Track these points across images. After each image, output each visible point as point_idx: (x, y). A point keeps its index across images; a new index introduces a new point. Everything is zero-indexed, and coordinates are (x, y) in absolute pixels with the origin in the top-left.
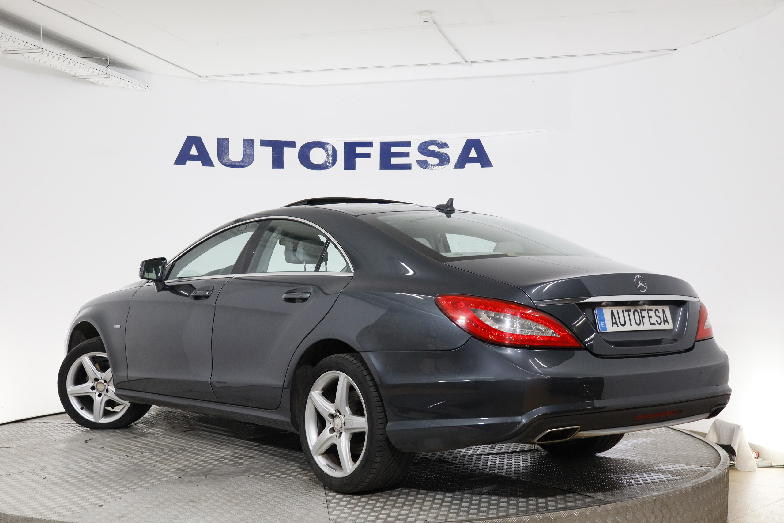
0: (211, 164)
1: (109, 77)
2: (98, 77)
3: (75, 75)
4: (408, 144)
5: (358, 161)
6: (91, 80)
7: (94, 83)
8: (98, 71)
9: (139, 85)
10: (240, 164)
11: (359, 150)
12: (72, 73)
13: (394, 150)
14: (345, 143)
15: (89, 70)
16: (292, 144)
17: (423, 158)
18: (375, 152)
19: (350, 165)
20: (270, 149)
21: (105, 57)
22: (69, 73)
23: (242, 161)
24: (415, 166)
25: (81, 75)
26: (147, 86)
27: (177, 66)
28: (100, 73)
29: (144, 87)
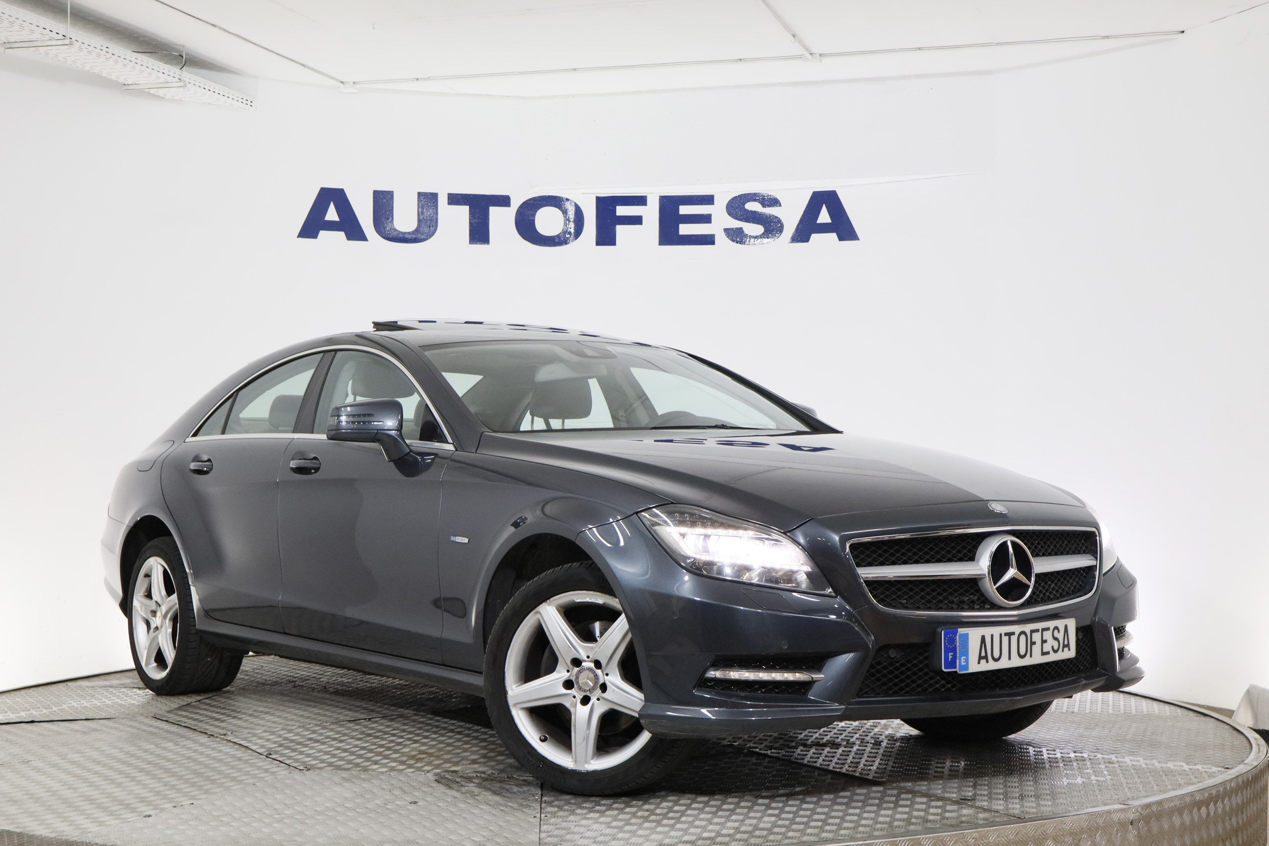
0: (362, 237)
1: (185, 86)
2: (166, 85)
3: (126, 83)
4: (708, 200)
6: (152, 91)
7: (158, 96)
8: (165, 76)
9: (236, 99)
10: (414, 236)
11: (622, 211)
12: (121, 80)
13: (684, 210)
14: (597, 198)
15: (150, 74)
16: (503, 201)
17: (735, 224)
18: (651, 213)
19: (606, 237)
20: (465, 210)
21: (176, 50)
22: (115, 79)
23: (417, 231)
24: (721, 238)
25: (136, 83)
26: (249, 101)
27: (303, 65)
28: (169, 79)
29: (245, 102)
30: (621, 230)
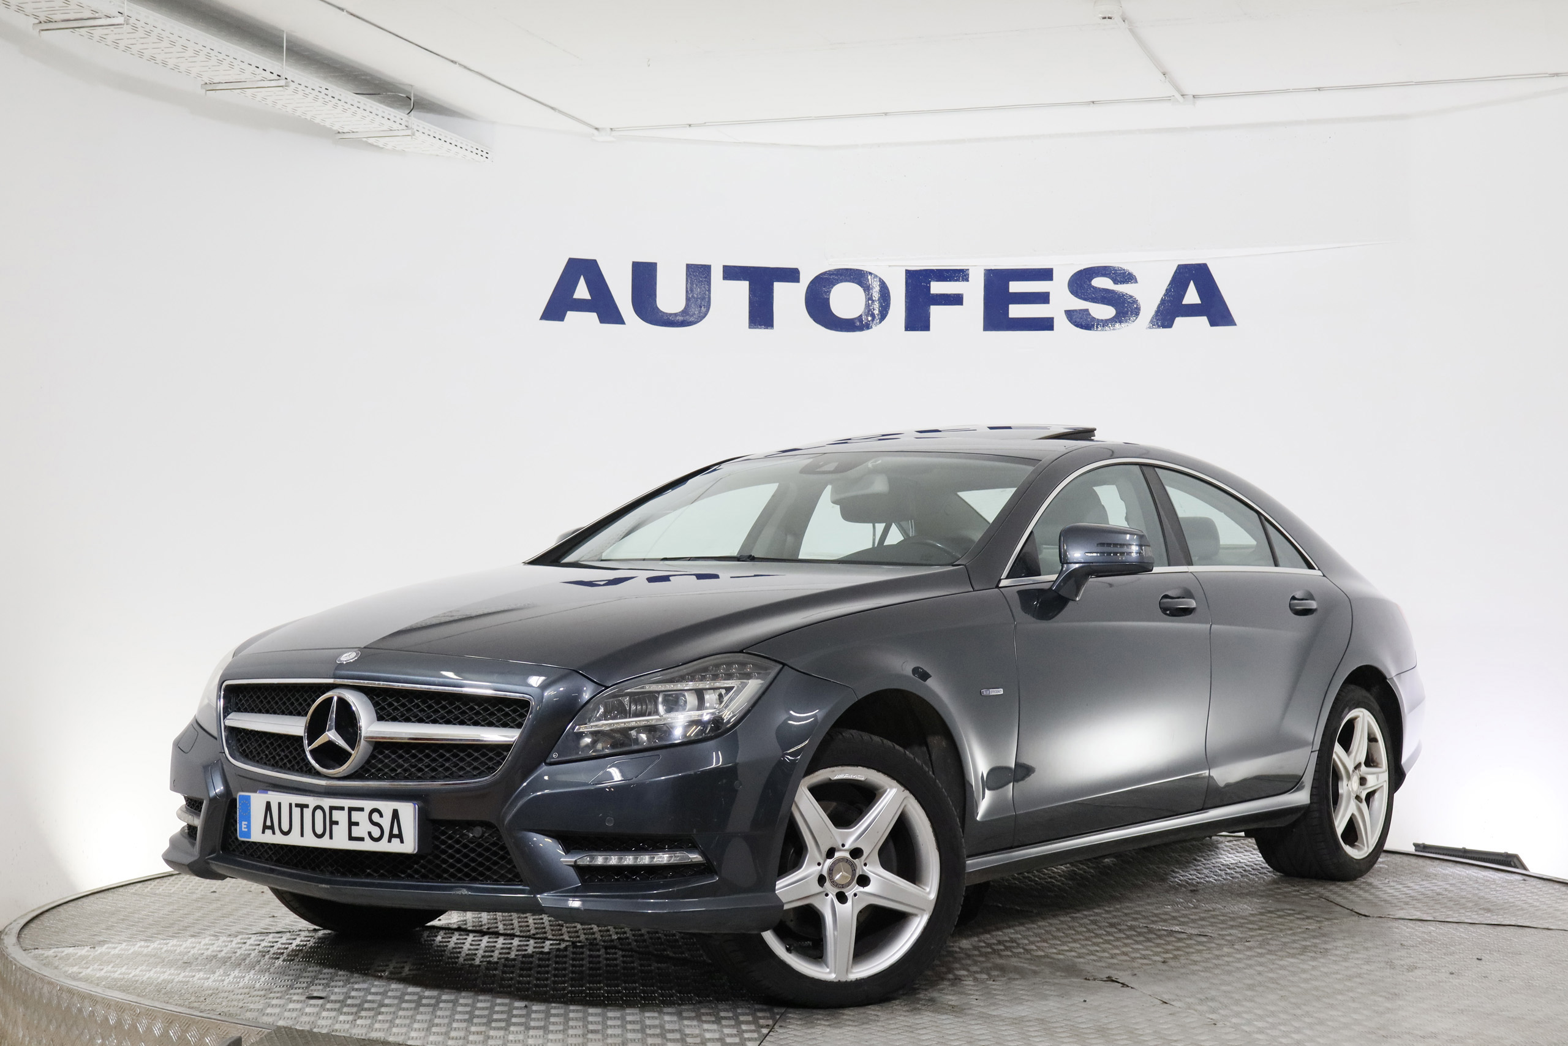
0: (618, 320)
1: (413, 134)
2: (390, 133)
3: (340, 131)
4: (1046, 274)
5: (935, 311)
6: (371, 141)
7: (377, 147)
9: (470, 149)
10: (680, 318)
11: (937, 288)
12: (336, 128)
13: (1015, 287)
14: (908, 272)
15: (373, 121)
16: (791, 275)
17: (1079, 304)
18: (974, 291)
19: (917, 321)
20: (743, 286)
21: (404, 91)
22: (329, 126)
23: (685, 312)
24: (1062, 323)
25: (354, 130)
26: (485, 151)
27: (552, 108)
28: (395, 126)
29: (480, 153)
30: (936, 312)
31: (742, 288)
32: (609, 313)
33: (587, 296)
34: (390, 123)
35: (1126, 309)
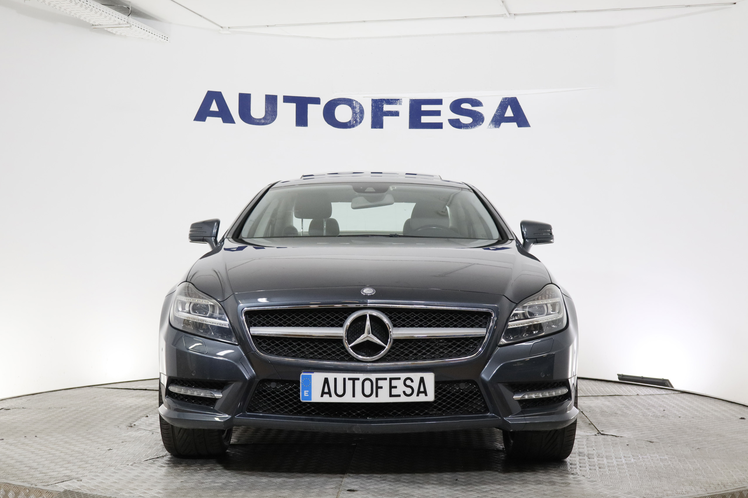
0: (232, 121)
1: (131, 26)
2: (119, 26)
3: (94, 24)
4: (439, 102)
5: (386, 119)
6: (109, 30)
7: (112, 33)
9: (159, 35)
10: (263, 121)
11: (387, 108)
12: (91, 22)
13: (424, 108)
14: (373, 100)
15: (110, 19)
16: (316, 101)
17: (455, 116)
18: (404, 109)
19: (377, 123)
20: (293, 106)
21: (126, 5)
22: (88, 21)
23: (264, 118)
24: (447, 125)
25: (101, 24)
26: (166, 37)
27: (200, 15)
28: (122, 22)
29: (164, 38)
31: (292, 107)
32: (227, 118)
33: (217, 110)
34: (119, 20)
35: (478, 119)
